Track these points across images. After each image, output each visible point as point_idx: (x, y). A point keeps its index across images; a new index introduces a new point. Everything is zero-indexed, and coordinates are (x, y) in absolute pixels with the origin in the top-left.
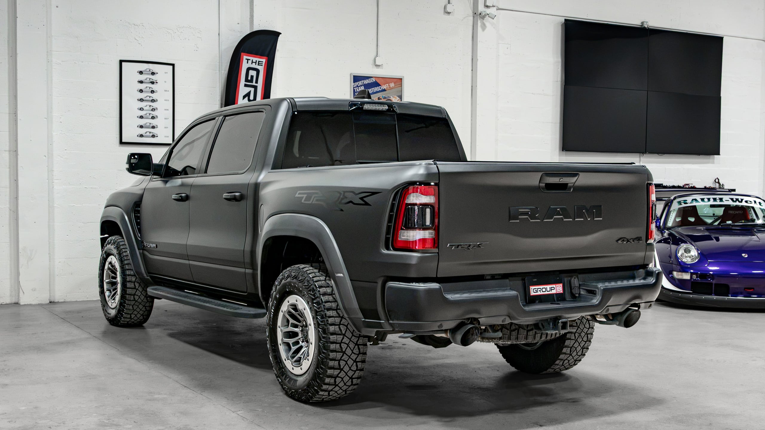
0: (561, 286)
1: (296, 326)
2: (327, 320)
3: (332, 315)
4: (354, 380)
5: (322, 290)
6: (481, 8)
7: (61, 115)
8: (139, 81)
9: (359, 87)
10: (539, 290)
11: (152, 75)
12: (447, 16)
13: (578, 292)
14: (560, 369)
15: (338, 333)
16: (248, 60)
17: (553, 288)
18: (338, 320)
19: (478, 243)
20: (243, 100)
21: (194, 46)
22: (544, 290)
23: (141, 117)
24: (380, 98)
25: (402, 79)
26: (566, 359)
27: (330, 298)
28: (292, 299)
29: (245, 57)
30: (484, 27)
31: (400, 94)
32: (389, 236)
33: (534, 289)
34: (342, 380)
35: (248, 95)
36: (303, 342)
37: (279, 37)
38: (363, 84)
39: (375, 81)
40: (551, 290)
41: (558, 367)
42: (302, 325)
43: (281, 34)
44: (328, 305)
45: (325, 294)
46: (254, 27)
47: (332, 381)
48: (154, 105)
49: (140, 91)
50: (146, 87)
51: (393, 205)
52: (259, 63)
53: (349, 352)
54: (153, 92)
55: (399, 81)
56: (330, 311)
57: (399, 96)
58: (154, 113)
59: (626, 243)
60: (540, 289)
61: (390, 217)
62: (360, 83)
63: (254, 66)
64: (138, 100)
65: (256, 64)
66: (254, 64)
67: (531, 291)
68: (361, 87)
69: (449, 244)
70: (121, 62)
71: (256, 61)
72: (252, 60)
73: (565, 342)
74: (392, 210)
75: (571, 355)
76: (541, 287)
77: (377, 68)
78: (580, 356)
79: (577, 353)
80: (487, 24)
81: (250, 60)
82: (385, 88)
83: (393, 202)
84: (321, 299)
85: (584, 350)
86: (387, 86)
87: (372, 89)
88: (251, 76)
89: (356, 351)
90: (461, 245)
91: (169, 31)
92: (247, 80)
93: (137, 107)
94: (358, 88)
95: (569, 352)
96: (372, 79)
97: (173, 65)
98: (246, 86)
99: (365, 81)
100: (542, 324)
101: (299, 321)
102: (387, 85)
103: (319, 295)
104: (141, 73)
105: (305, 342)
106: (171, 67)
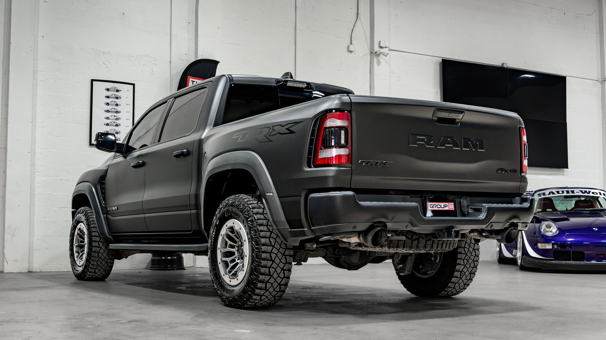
0: (452, 205)
1: (233, 247)
2: (260, 234)
3: (263, 230)
4: (282, 286)
5: (255, 210)
6: (376, 48)
7: (43, 121)
8: (106, 96)
10: (434, 206)
11: (117, 92)
12: (350, 54)
13: (467, 211)
14: (452, 292)
15: (269, 244)
16: (193, 81)
17: (447, 206)
18: (268, 234)
19: (384, 162)
21: (151, 71)
22: (439, 206)
23: (107, 125)
26: (457, 283)
27: (262, 217)
28: (230, 223)
29: (191, 79)
30: (379, 63)
32: (311, 157)
33: (430, 205)
34: (272, 285)
36: (238, 260)
37: (218, 65)
40: (445, 207)
41: (451, 289)
42: (238, 246)
43: (219, 62)
44: (260, 222)
45: (257, 213)
46: (198, 57)
47: (263, 286)
48: (118, 115)
49: (106, 104)
50: (112, 101)
51: (313, 130)
53: (277, 261)
54: (117, 105)
56: (261, 226)
58: (118, 122)
59: (505, 173)
60: (436, 206)
61: (312, 140)
64: (105, 111)
67: (428, 206)
69: (360, 161)
70: (92, 81)
73: (456, 267)
74: (313, 135)
75: (461, 278)
76: (437, 204)
78: (468, 280)
79: (466, 277)
80: (381, 61)
81: (195, 81)
83: (314, 128)
84: (254, 217)
85: (472, 275)
89: (284, 260)
90: (370, 162)
91: (131, 58)
93: (104, 117)
95: (459, 276)
97: (134, 85)
100: (438, 234)
101: (236, 242)
103: (252, 215)
104: (108, 90)
105: (240, 260)
106: (132, 86)
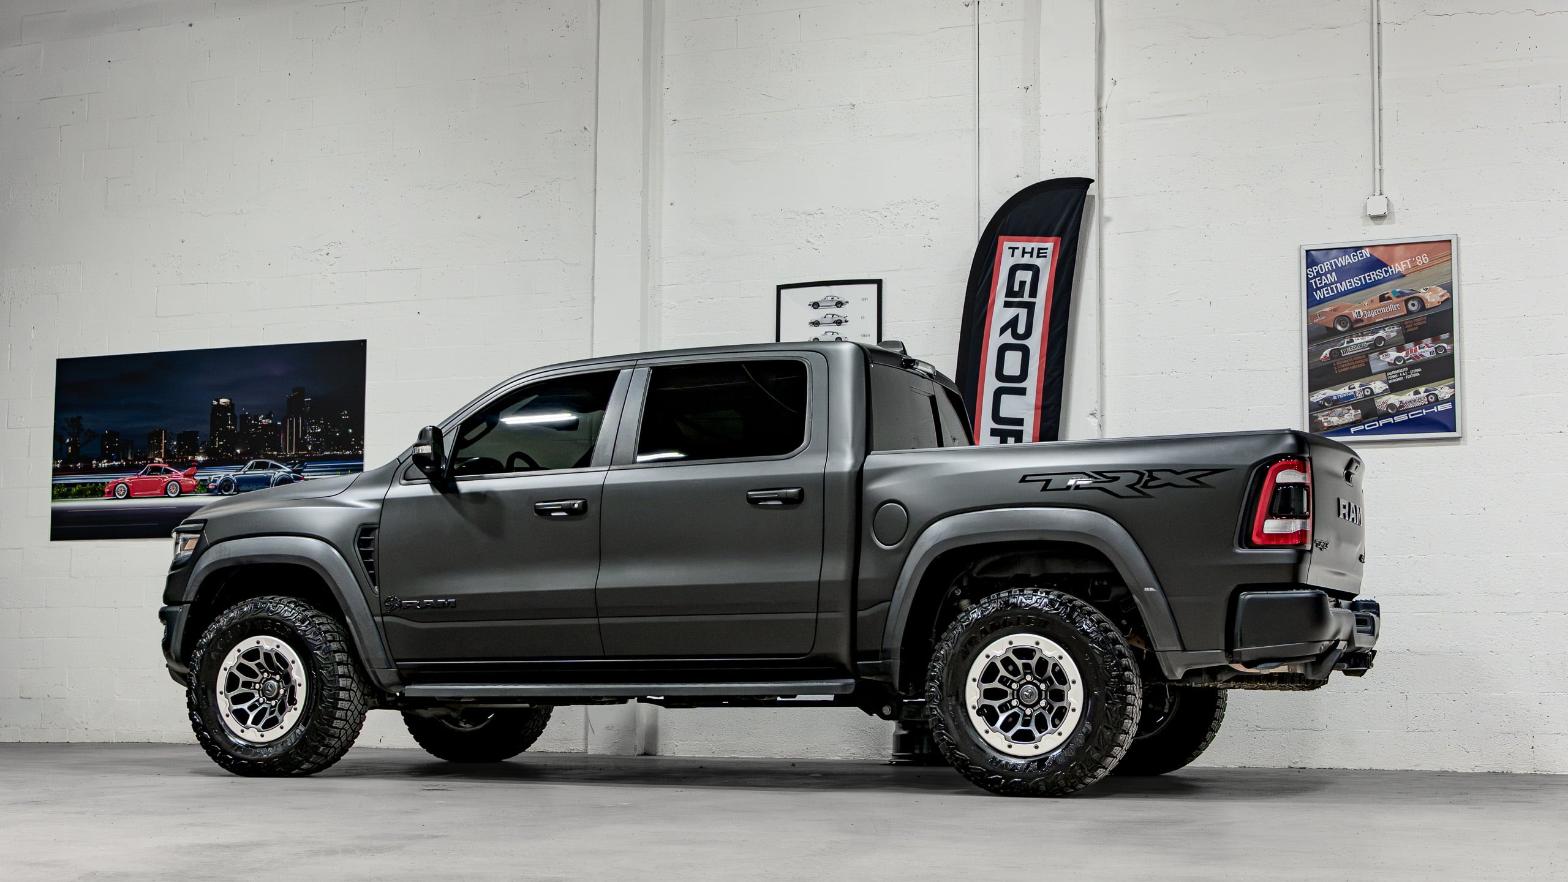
8: (812, 323)
9: (1323, 277)
11: (838, 307)
16: (1013, 249)
20: (1000, 335)
21: (924, 238)
24: (1386, 296)
25: (1450, 241)
29: (1007, 244)
31: (1446, 281)
35: (1013, 324)
37: (1089, 190)
38: (1334, 268)
39: (1369, 256)
43: (1092, 181)
50: (826, 333)
52: (1039, 253)
55: (1441, 249)
57: (1443, 287)
62: (1326, 266)
63: (1026, 260)
65: (1031, 256)
66: (1027, 256)
68: (1329, 275)
70: (780, 288)
71: (1033, 249)
72: (1024, 248)
77: (1376, 224)
81: (1018, 248)
82: (1400, 269)
86: (1406, 263)
87: (1362, 276)
88: (1021, 282)
91: (874, 215)
92: (1010, 293)
94: (1321, 280)
96: (1360, 253)
97: (879, 282)
98: (1007, 305)
99: (1340, 259)
102: (1408, 261)
104: (816, 305)
106: (875, 287)
